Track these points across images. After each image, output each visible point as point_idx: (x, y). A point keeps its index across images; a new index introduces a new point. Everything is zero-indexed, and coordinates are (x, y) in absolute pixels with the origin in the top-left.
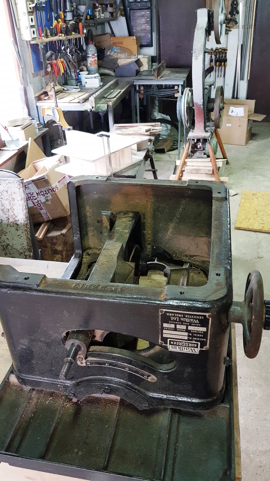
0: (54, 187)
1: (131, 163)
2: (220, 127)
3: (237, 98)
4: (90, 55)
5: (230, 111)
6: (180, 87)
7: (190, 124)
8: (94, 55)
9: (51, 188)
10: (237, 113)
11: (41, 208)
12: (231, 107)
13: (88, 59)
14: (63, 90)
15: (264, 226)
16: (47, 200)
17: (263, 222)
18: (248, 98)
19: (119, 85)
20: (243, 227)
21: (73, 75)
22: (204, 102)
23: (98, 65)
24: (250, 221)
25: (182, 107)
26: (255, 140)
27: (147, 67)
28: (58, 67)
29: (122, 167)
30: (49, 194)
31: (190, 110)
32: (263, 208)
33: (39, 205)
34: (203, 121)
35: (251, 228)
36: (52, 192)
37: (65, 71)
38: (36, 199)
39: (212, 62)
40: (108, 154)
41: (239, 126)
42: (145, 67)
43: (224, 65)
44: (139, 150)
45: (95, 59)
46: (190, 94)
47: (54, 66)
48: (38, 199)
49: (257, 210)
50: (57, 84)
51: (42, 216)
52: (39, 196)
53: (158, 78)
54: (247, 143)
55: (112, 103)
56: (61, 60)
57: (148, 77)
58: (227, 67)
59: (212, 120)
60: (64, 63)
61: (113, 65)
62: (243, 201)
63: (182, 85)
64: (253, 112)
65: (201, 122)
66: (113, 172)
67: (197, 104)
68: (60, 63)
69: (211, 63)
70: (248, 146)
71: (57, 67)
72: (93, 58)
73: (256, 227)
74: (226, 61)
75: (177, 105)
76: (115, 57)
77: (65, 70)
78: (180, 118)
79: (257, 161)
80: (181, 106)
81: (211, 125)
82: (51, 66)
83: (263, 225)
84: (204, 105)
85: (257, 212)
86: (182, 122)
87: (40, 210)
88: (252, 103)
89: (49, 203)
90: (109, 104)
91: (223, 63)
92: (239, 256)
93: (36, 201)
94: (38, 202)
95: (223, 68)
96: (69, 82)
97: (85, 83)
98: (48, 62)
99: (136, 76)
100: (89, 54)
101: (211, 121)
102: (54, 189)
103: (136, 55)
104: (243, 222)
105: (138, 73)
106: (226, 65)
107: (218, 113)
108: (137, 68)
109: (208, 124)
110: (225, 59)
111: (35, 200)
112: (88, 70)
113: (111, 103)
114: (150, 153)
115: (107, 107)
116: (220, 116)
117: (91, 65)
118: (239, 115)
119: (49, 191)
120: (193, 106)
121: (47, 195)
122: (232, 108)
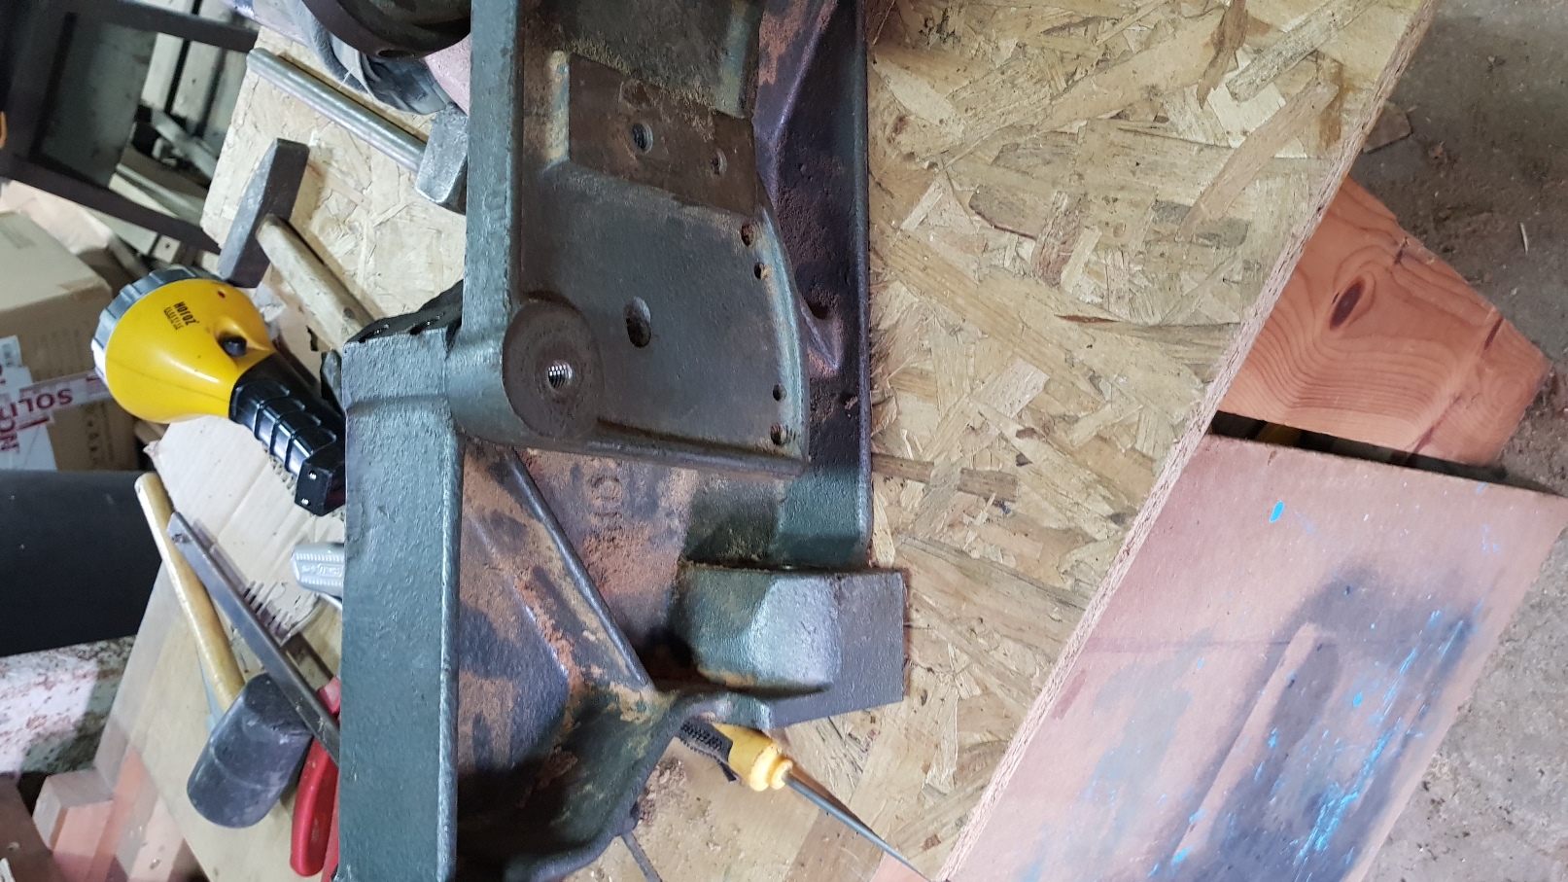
11: (60, 395)
33: (45, 402)
48: (15, 398)
93: (22, 409)
94: (29, 402)
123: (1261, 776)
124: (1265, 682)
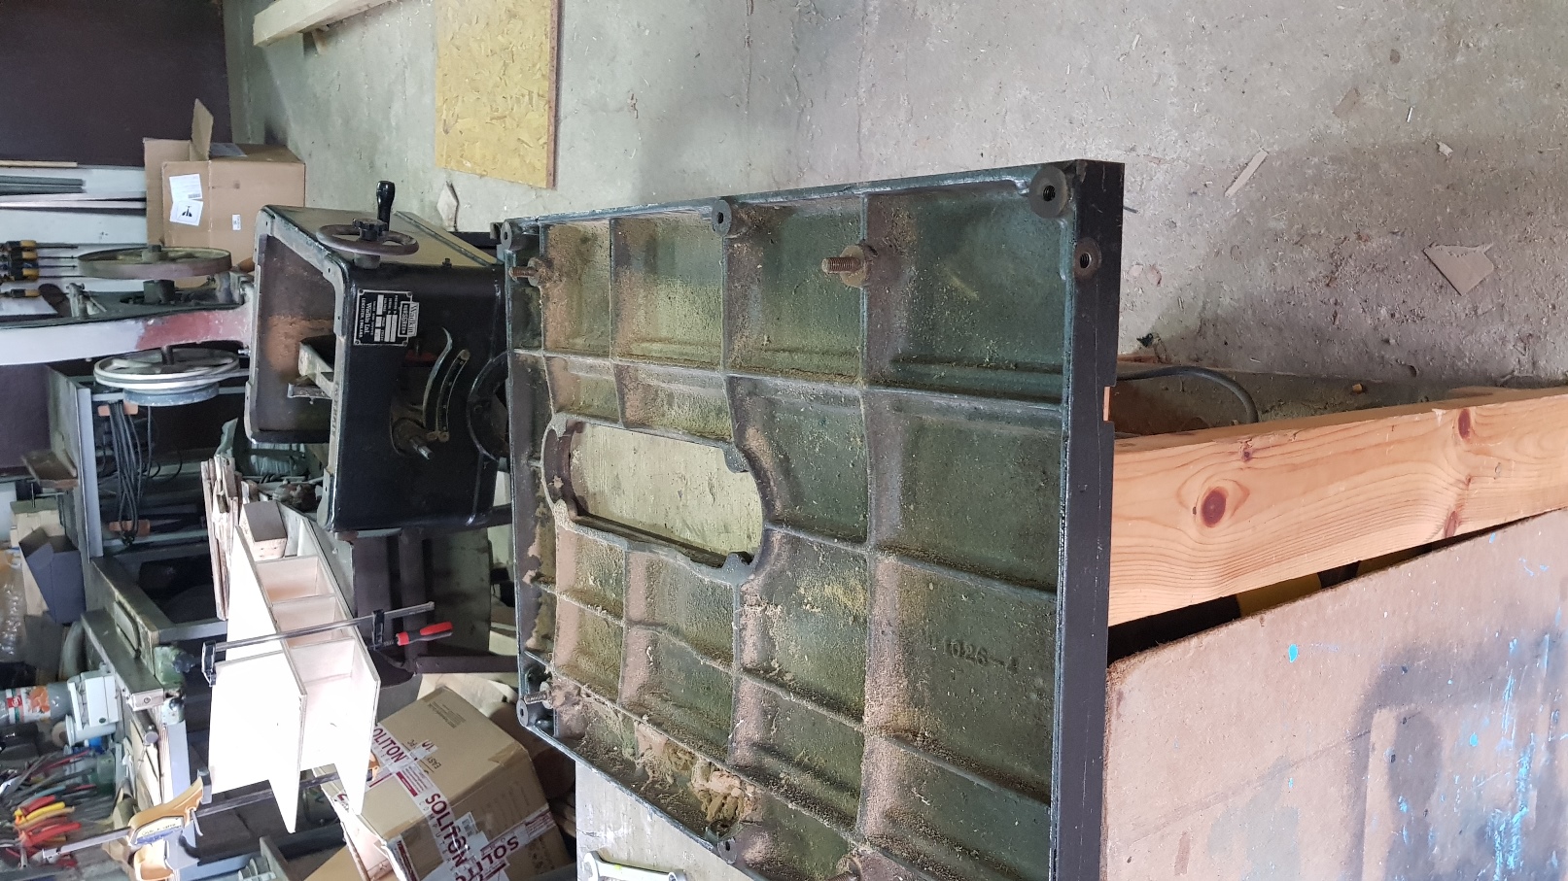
0: (430, 809)
1: (316, 559)
2: (227, 254)
3: (143, 200)
4: (12, 712)
5: (186, 220)
6: (99, 397)
7: (224, 357)
8: (11, 700)
9: (435, 820)
10: (190, 197)
11: (509, 843)
12: (171, 220)
13: (26, 720)
14: (126, 800)
15: (535, 92)
16: (480, 826)
17: (527, 97)
18: (137, 161)
19: (104, 608)
20: (545, 161)
21: (81, 766)
22: (135, 317)
23: (45, 684)
24: (525, 140)
25: (163, 389)
26: (285, 133)
27: (49, 512)
28: (45, 826)
29: (331, 587)
30: (455, 824)
31: (173, 360)
32: (484, 99)
33: (500, 852)
34: (205, 313)
35: (546, 137)
36: (448, 813)
37: (59, 797)
38: (479, 864)
39: (23, 291)
40: (278, 641)
41: (237, 186)
42: (48, 520)
43: (29, 249)
44: (282, 532)
45: (24, 696)
46: (117, 363)
47: (39, 839)
48: (478, 857)
49: (491, 119)
50: (107, 822)
51: (541, 838)
52: (467, 855)
53: (74, 475)
54: (296, 160)
55: (152, 631)
56: (20, 817)
57: (76, 510)
58: (39, 241)
59: (208, 284)
60: (32, 805)
61: (46, 631)
62: (469, 165)
63: (93, 393)
64: (188, 142)
65: (207, 321)
66: (345, 618)
67: (142, 338)
68: (28, 817)
69: (27, 294)
70: (303, 155)
71: (44, 829)
72: (20, 703)
73: (540, 118)
74: (18, 243)
75: (159, 405)
76: (20, 624)
77: (53, 798)
78: (204, 393)
79: (347, 122)
80: (162, 392)
81: (225, 286)
82: (39, 847)
83: (535, 96)
84: (145, 317)
85: (499, 118)
86: (222, 384)
87: (519, 846)
88: (153, 147)
89: (489, 818)
90: (157, 642)
91: (25, 255)
92: (634, 172)
93: (485, 864)
94: (489, 856)
95: (45, 252)
96: (104, 781)
97: (106, 723)
98: (23, 861)
99: (76, 549)
100: (8, 718)
101: (213, 286)
102: (438, 807)
103: (12, 555)
104: (530, 163)
105: (68, 544)
106: (32, 245)
107: (173, 266)
108: (47, 547)
109: (221, 296)
110: (10, 249)
111: (484, 867)
112: (62, 719)
113: (150, 633)
114: (293, 493)
115: (166, 649)
116: (190, 256)
117: (47, 708)
118: (199, 190)
119: (443, 825)
120: (159, 348)
121: (462, 829)
122: (176, 216)
123: (1409, 837)
124: (1366, 767)
